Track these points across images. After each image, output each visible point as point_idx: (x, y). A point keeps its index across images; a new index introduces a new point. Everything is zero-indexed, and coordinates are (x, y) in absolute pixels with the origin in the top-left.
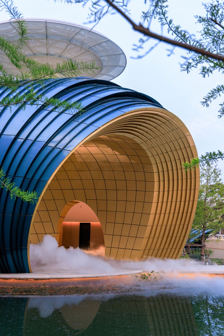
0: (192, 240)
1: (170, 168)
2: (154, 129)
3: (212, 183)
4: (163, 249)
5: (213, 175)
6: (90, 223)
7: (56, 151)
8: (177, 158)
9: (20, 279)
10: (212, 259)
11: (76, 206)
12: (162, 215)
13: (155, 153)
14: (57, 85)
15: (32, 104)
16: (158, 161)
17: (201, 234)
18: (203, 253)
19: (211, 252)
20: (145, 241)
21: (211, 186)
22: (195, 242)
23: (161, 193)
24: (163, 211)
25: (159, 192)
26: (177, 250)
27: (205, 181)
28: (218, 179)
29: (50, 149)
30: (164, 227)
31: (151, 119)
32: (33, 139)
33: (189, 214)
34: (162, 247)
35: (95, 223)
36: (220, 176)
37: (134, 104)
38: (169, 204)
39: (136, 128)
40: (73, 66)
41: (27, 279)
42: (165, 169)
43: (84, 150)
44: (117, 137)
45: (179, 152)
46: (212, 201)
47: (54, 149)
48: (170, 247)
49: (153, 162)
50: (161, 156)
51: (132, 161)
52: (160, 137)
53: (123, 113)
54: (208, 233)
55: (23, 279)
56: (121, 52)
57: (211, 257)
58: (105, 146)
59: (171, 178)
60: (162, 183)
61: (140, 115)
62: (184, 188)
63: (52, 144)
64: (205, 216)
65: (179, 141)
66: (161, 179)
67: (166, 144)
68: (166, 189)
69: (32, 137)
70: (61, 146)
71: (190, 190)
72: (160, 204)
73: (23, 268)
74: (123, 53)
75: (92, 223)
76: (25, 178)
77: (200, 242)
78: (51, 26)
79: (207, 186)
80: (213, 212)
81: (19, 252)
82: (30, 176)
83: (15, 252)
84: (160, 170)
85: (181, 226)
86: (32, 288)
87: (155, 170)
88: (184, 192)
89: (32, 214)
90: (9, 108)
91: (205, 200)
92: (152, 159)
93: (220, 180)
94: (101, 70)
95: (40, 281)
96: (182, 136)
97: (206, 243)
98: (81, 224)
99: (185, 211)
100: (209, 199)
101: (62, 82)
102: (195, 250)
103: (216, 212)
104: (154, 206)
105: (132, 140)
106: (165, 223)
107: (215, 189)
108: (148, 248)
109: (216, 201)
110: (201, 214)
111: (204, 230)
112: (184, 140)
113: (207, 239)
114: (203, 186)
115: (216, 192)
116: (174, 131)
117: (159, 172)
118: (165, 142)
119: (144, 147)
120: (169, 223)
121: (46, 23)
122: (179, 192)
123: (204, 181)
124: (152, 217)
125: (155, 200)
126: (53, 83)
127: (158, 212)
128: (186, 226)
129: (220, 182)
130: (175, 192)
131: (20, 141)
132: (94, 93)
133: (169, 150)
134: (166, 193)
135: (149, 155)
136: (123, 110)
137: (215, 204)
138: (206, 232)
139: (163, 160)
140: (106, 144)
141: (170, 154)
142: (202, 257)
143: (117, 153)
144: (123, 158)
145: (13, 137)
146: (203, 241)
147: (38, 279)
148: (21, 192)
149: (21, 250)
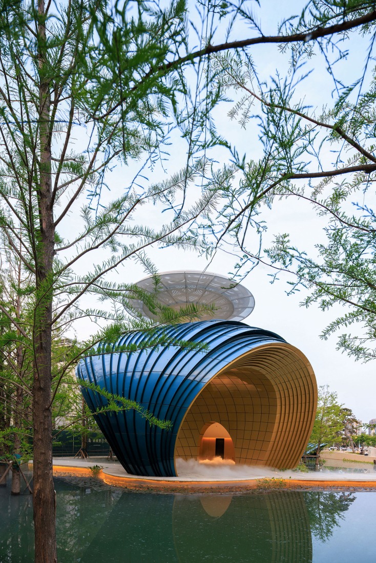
0: (308, 452)
1: (291, 395)
2: (270, 366)
3: (329, 406)
4: (283, 460)
5: (330, 398)
6: (224, 439)
7: (195, 383)
8: (297, 385)
9: (169, 481)
10: (325, 467)
11: (212, 425)
12: (283, 433)
13: (278, 382)
14: (194, 327)
15: (174, 345)
16: (281, 389)
17: (317, 447)
18: (317, 463)
19: (324, 461)
20: (268, 453)
21: (328, 407)
22: (311, 454)
23: (283, 415)
24: (284, 430)
25: (281, 414)
26: (295, 460)
27: (323, 404)
28: (334, 402)
29: (189, 382)
30: (284, 442)
31: (271, 355)
32: (176, 374)
33: (306, 432)
34: (282, 458)
35: (228, 438)
36: (336, 399)
37: (260, 341)
38: (289, 423)
39: (261, 361)
40: (194, 308)
41: (174, 481)
42: (287, 395)
43: (218, 381)
44: (245, 369)
45: (300, 380)
46: (327, 421)
47: (192, 381)
48: (289, 458)
49: (276, 389)
50: (284, 384)
51: (258, 389)
52: (283, 368)
53: (251, 349)
54: (322, 446)
55: (171, 481)
56: (250, 295)
57: (324, 465)
58: (236, 377)
59: (292, 403)
60: (283, 407)
61: (266, 350)
62: (303, 411)
63: (191, 378)
64: (321, 433)
65: (300, 371)
66: (283, 403)
67: (289, 374)
68: (287, 412)
69: (175, 373)
70: (198, 379)
71: (309, 412)
72: (281, 424)
73: (171, 473)
74: (252, 296)
75: (225, 439)
76: (170, 405)
77: (315, 454)
78: (189, 276)
79: (324, 408)
80: (328, 430)
81: (168, 461)
82: (174, 403)
83: (164, 461)
84: (283, 396)
85: (299, 441)
86: (178, 487)
87: (278, 396)
88: (303, 414)
89: (177, 433)
90: (145, 351)
91: (322, 419)
92: (275, 387)
93: (336, 402)
94: (233, 312)
95: (184, 483)
96: (303, 366)
97: (321, 455)
98: (217, 439)
99: (303, 430)
100: (325, 418)
101: (199, 325)
102: (311, 460)
103: (331, 429)
104: (276, 425)
105: (258, 371)
106: (285, 440)
107: (331, 410)
108: (270, 459)
109: (331, 420)
110: (318, 431)
111: (319, 444)
112: (305, 369)
113: (322, 451)
114: (321, 408)
115: (332, 413)
116: (296, 362)
117: (281, 398)
118: (287, 372)
119: (268, 376)
120: (289, 440)
121: (185, 275)
122: (299, 414)
123: (321, 404)
124: (274, 435)
125: (277, 421)
126: (191, 326)
127: (280, 430)
128: (303, 442)
129: (336, 404)
130: (295, 414)
131: (166, 376)
132: (225, 333)
133: (290, 379)
134: (287, 415)
135: (273, 383)
136: (250, 347)
137: (331, 423)
138: (321, 445)
139: (285, 388)
140: (236, 376)
141: (292, 382)
142: (316, 465)
143: (245, 383)
144: (251, 387)
145: (160, 373)
146: (317, 453)
147: (183, 482)
148: (158, 422)
149: (169, 459)
